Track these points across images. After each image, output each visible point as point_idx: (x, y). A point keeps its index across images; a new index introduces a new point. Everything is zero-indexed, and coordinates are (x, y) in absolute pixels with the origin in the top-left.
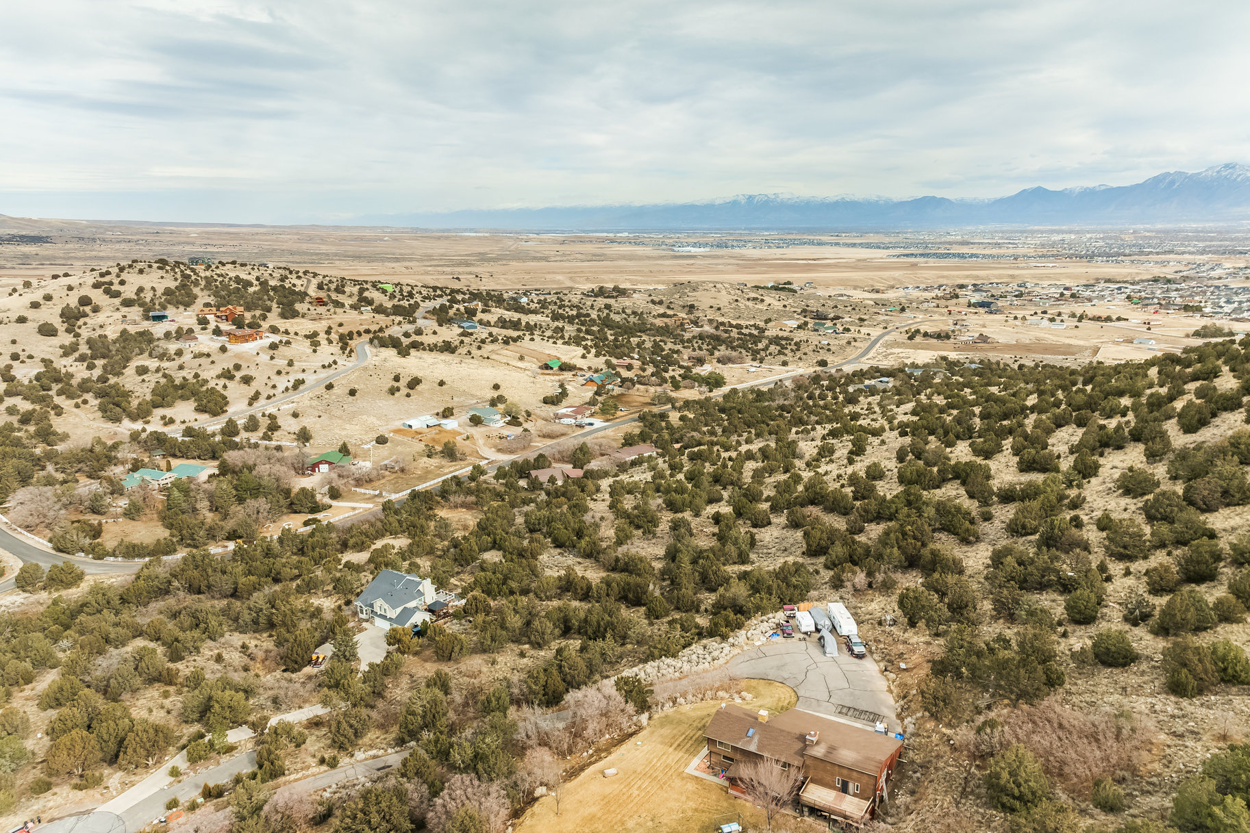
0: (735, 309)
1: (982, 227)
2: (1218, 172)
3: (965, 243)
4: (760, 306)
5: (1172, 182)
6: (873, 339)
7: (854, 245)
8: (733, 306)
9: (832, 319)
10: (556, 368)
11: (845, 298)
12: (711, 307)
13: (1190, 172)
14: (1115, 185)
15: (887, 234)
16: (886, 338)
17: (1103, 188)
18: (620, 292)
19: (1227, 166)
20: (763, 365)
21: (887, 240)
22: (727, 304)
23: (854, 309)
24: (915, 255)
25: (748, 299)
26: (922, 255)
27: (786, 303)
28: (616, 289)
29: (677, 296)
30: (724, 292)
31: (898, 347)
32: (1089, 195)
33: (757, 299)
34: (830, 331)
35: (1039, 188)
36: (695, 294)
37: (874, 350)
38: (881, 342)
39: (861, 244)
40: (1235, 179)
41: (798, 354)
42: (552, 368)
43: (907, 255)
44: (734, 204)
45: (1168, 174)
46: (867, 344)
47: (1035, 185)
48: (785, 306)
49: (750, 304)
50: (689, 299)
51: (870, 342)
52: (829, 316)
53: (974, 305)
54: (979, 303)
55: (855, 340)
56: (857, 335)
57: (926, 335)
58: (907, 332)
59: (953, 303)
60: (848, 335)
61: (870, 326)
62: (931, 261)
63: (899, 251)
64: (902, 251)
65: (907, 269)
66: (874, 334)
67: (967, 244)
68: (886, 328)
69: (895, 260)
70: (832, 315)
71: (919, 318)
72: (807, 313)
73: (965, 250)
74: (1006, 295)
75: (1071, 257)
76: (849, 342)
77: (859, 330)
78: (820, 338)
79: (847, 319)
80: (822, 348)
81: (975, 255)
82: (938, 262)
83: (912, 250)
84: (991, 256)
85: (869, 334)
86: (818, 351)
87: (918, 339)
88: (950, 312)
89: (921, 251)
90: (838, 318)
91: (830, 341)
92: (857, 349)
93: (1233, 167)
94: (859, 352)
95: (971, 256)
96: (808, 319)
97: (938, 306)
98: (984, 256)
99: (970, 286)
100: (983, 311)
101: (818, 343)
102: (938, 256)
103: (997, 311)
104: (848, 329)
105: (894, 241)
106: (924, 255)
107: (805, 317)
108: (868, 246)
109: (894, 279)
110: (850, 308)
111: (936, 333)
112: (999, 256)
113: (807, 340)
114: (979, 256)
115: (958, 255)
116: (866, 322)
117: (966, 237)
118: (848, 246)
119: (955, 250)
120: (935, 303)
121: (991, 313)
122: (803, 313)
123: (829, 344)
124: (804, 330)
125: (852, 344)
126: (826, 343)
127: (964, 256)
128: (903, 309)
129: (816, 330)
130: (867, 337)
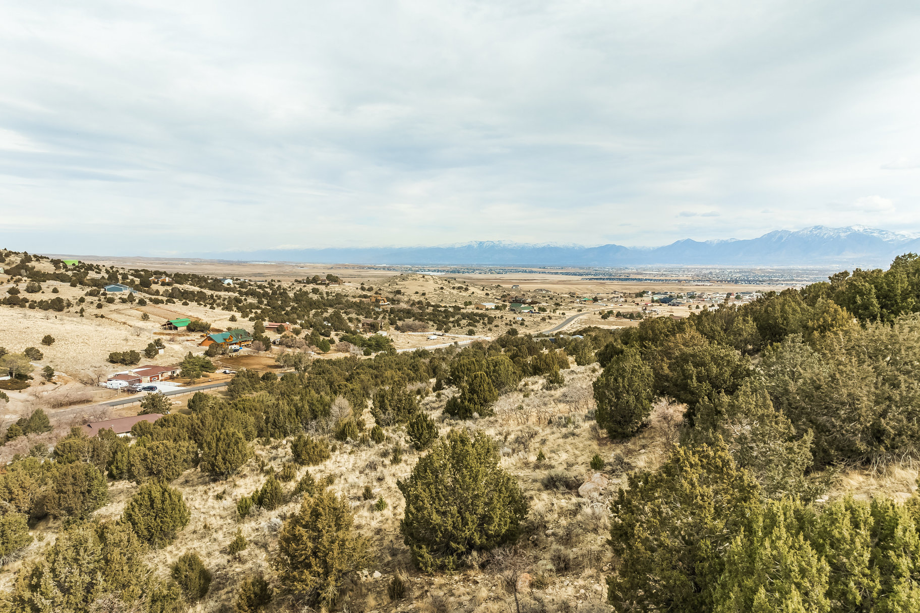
0: (439, 295)
1: (650, 266)
2: (811, 231)
3: (638, 274)
4: (464, 294)
5: (781, 238)
6: (567, 318)
7: (556, 273)
8: (438, 292)
9: (530, 304)
10: (182, 328)
11: (544, 292)
12: (417, 293)
13: (792, 231)
14: (742, 239)
15: (581, 268)
16: (581, 317)
17: (733, 241)
18: (332, 279)
19: (816, 228)
20: (447, 334)
21: (581, 271)
22: (433, 291)
23: (551, 299)
24: (604, 279)
25: (454, 288)
26: (607, 279)
27: (489, 292)
28: (329, 277)
29: (387, 285)
30: (431, 282)
32: (723, 245)
33: (462, 288)
34: (526, 311)
35: (689, 240)
36: (404, 282)
37: (569, 325)
38: (576, 319)
39: (561, 273)
40: (823, 237)
41: (489, 326)
42: (176, 328)
43: (597, 279)
44: (469, 247)
45: (777, 232)
46: (561, 322)
47: (686, 238)
48: (487, 294)
49: (455, 292)
50: (397, 287)
51: (564, 320)
52: (527, 301)
53: (657, 301)
54: (660, 299)
55: (550, 318)
56: (552, 314)
57: (619, 315)
58: (600, 313)
59: (638, 300)
60: (543, 314)
61: (565, 309)
62: (615, 282)
63: (590, 277)
64: (593, 277)
65: (597, 285)
66: (569, 314)
67: (641, 274)
68: (580, 311)
69: (588, 281)
70: (529, 300)
71: (611, 306)
72: (507, 299)
73: (640, 277)
74: (681, 297)
75: (721, 281)
76: (544, 319)
77: (554, 311)
78: (515, 315)
79: (544, 304)
80: (515, 323)
81: (649, 280)
82: (620, 283)
83: (601, 276)
84: (660, 280)
85: (563, 314)
86: (511, 325)
87: (611, 319)
88: (638, 304)
89: (607, 277)
90: (536, 303)
91: (524, 318)
92: (551, 324)
93: (820, 228)
94: (553, 326)
95: (646, 280)
96: (507, 303)
97: (626, 301)
98: (655, 280)
99: (650, 293)
100: (666, 305)
101: (512, 319)
102: (620, 279)
103: (677, 304)
104: (544, 310)
105: (587, 271)
106: (610, 279)
107: (504, 301)
108: (567, 274)
109: (587, 289)
110: (548, 298)
111: (628, 313)
112: (666, 280)
113: (502, 317)
114: (651, 280)
115: (636, 279)
116: (561, 307)
117: (639, 271)
118: (552, 273)
119: (632, 276)
120: (623, 299)
121: (674, 305)
122: (503, 299)
123: (523, 320)
124: (501, 310)
125: (547, 321)
126: (520, 319)
127: (640, 280)
128: (595, 300)
129: (512, 310)
130: (562, 316)
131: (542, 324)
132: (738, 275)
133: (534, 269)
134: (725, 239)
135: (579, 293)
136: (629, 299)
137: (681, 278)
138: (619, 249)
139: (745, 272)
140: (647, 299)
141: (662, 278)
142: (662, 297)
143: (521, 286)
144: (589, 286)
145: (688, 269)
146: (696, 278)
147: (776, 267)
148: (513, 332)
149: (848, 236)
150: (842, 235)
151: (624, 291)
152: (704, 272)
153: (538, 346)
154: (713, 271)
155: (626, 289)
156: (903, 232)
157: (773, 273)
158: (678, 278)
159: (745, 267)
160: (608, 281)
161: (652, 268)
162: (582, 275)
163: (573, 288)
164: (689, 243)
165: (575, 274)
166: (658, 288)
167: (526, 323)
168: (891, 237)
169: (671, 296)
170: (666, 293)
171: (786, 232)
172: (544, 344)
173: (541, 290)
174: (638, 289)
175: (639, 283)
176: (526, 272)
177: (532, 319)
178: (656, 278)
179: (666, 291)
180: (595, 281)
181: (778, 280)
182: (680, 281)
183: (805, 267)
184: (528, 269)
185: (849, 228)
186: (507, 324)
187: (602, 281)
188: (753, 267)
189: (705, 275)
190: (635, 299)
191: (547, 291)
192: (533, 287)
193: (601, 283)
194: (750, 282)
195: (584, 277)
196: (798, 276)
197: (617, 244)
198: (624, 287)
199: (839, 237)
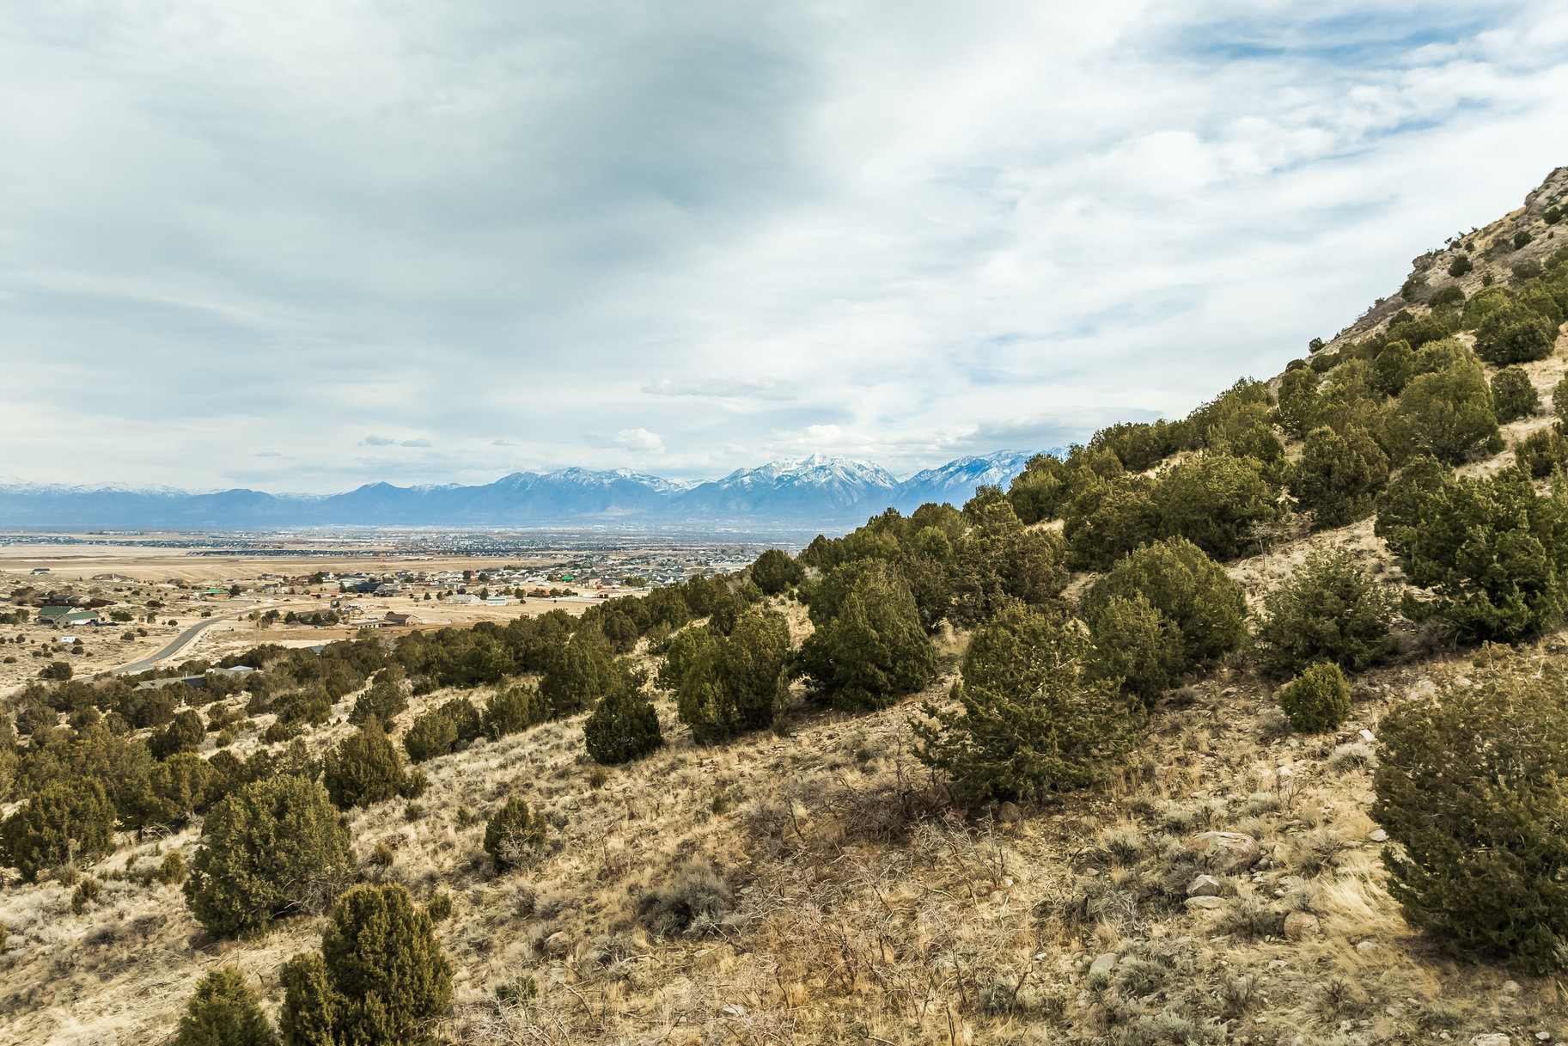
1: (317, 528)
5: (525, 484)
6: (183, 630)
7: (130, 544)
9: (87, 606)
11: (116, 580)
13: (540, 474)
14: (468, 485)
15: (183, 533)
16: (212, 627)
17: (455, 487)
19: (573, 470)
21: (184, 538)
23: (136, 593)
24: (233, 553)
26: (240, 553)
31: (240, 639)
32: (440, 494)
34: (83, 622)
35: (383, 485)
37: (190, 645)
38: (202, 633)
39: (140, 543)
40: (581, 484)
43: (219, 553)
45: (519, 475)
46: (171, 639)
47: (378, 481)
51: (176, 636)
52: (81, 601)
53: (350, 590)
54: (356, 586)
55: (143, 633)
56: (146, 625)
57: (290, 618)
58: (251, 617)
59: (315, 588)
60: (125, 627)
61: (173, 614)
62: (258, 558)
63: (204, 549)
64: (209, 549)
65: (223, 563)
66: (185, 623)
67: (305, 543)
68: (208, 614)
69: (201, 557)
70: (87, 599)
71: (267, 603)
72: (27, 598)
73: (303, 548)
74: (391, 581)
75: (444, 552)
76: (128, 637)
77: (151, 618)
78: (54, 633)
79: (124, 605)
80: (60, 649)
81: (320, 552)
82: (268, 559)
83: (225, 548)
84: (341, 553)
85: (173, 623)
86: (48, 655)
87: (277, 627)
88: (318, 597)
89: (239, 549)
90: (103, 603)
91: (79, 636)
92: (149, 646)
93: (577, 472)
94: (154, 651)
95: (315, 553)
96: (28, 608)
97: (292, 592)
98: (331, 553)
99: (331, 575)
100: (369, 595)
101: (49, 642)
102: (266, 553)
103: (391, 594)
104: (126, 617)
105: (196, 539)
106: (246, 553)
107: (20, 603)
108: (154, 544)
109: (206, 573)
110: (128, 593)
111: (309, 614)
112: (352, 553)
113: (21, 639)
114: (325, 553)
115: (295, 552)
116: (163, 609)
117: (300, 537)
118: (121, 544)
119: (287, 547)
120: (286, 589)
121: (383, 595)
122: (18, 598)
123: (77, 642)
124: (15, 623)
125: (138, 639)
126: (71, 640)
127: (303, 553)
128: (235, 591)
129: (44, 622)
130: (170, 627)
131: (127, 648)
132: (467, 543)
133: (75, 536)
134: (442, 484)
135: (189, 580)
136: (298, 588)
137: (378, 549)
138: (258, 497)
139: (477, 537)
140: (331, 585)
141: (342, 549)
142: (358, 581)
143: (53, 570)
144: (208, 567)
145: (386, 533)
146: (401, 548)
147: (520, 529)
148: (61, 671)
149: (612, 484)
150: (606, 481)
151: (283, 574)
152: (413, 537)
153: (165, 699)
154: (427, 536)
155: (284, 570)
156: (677, 481)
157: (519, 538)
158: (372, 549)
159: (478, 529)
160: (243, 557)
161: (323, 534)
162: (186, 546)
163: (176, 571)
164: (384, 490)
165: (171, 545)
166: (343, 566)
167: (87, 649)
168: (664, 487)
169: (372, 580)
170: (359, 575)
171: (531, 475)
172: (176, 692)
173: (110, 577)
174: (305, 569)
175: (303, 558)
176: (57, 541)
177: (99, 638)
178: (332, 549)
179: (357, 571)
180: (217, 556)
181: (528, 550)
182: (376, 554)
183: (560, 529)
184: (61, 536)
185: (613, 473)
186: (36, 654)
187: (229, 557)
188: (488, 529)
189: (414, 543)
190: (309, 588)
191: (124, 578)
192: (88, 571)
193: (230, 561)
194: (488, 553)
195: (192, 549)
196: (554, 543)
197: (254, 488)
198: (279, 566)
199: (602, 483)
